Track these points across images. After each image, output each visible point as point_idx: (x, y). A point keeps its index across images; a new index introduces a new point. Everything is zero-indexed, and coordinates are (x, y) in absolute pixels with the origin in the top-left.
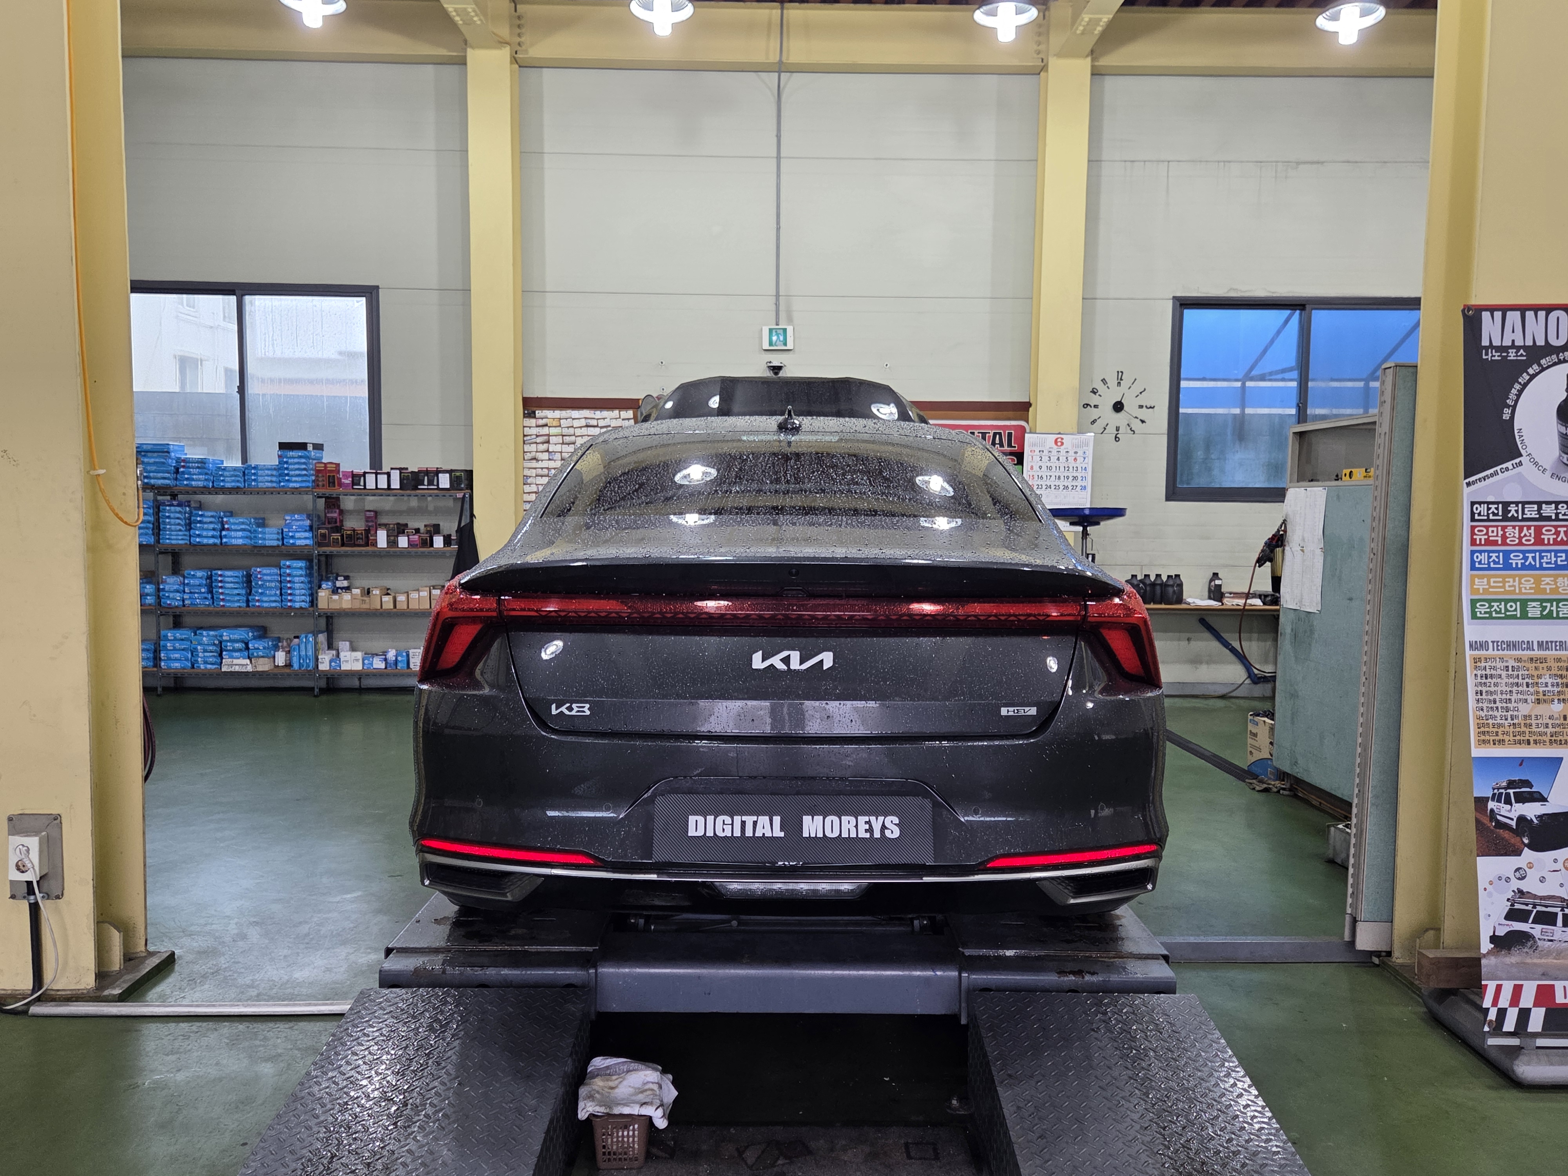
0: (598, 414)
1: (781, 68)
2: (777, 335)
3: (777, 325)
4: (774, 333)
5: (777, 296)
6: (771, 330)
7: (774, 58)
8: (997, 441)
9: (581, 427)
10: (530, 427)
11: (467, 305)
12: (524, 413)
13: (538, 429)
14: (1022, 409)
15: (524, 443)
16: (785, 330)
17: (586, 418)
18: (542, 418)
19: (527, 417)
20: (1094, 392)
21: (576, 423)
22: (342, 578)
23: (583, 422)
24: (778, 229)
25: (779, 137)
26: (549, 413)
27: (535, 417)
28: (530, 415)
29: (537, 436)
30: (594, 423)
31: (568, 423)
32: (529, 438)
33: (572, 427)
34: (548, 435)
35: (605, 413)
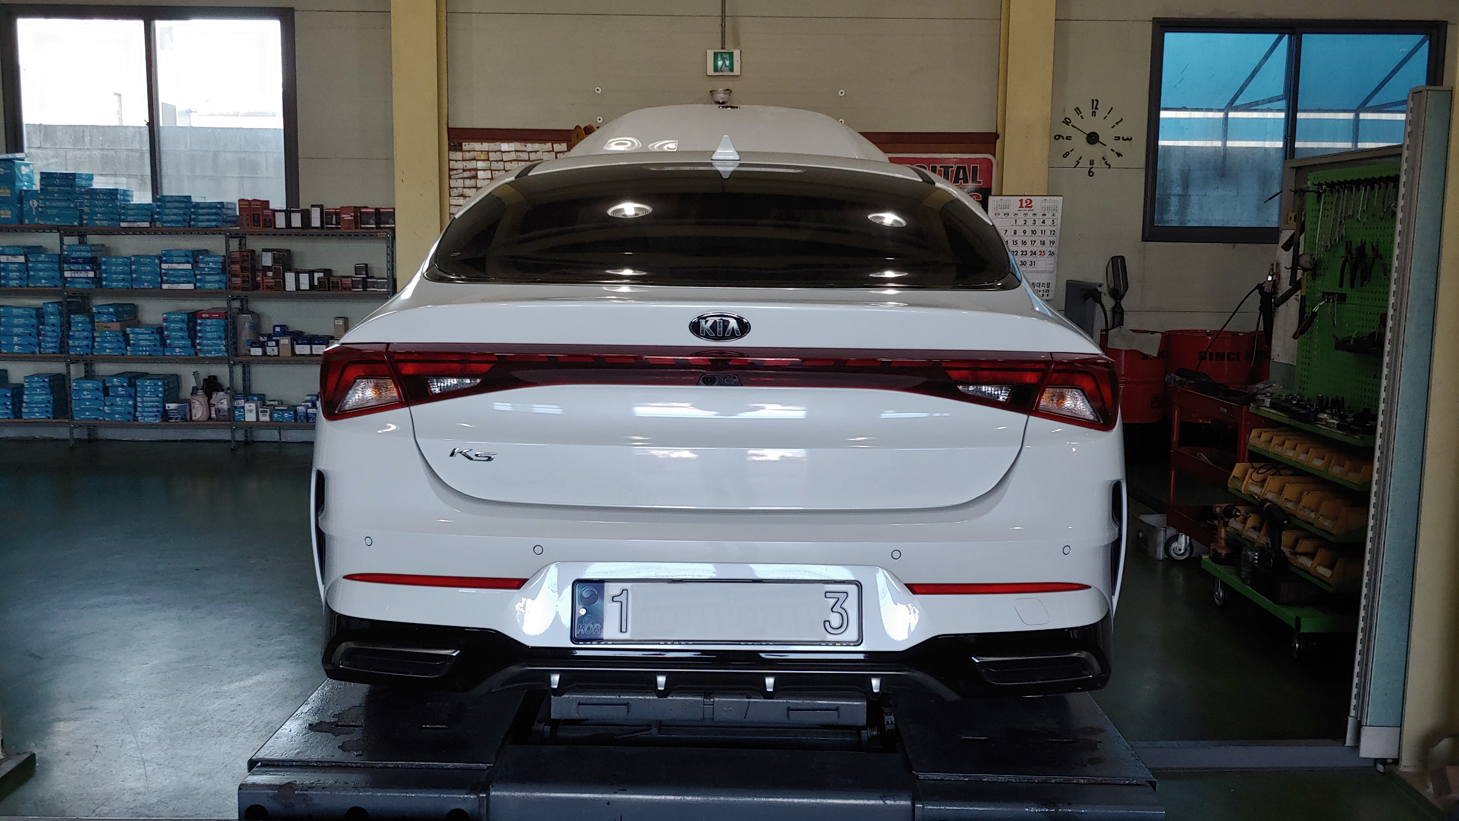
0: (530, 147)
2: (723, 59)
3: (723, 49)
4: (720, 58)
5: (723, 16)
6: (716, 54)
8: (961, 176)
9: (511, 161)
10: (456, 161)
12: (450, 146)
13: (464, 162)
14: (989, 140)
15: (450, 178)
16: (731, 54)
17: (516, 151)
18: (469, 151)
20: (1067, 122)
21: (506, 157)
23: (513, 156)
26: (477, 146)
27: (461, 150)
28: (458, 148)
29: (464, 170)
31: (497, 156)
32: (455, 172)
33: (502, 161)
34: (476, 170)
35: (537, 146)
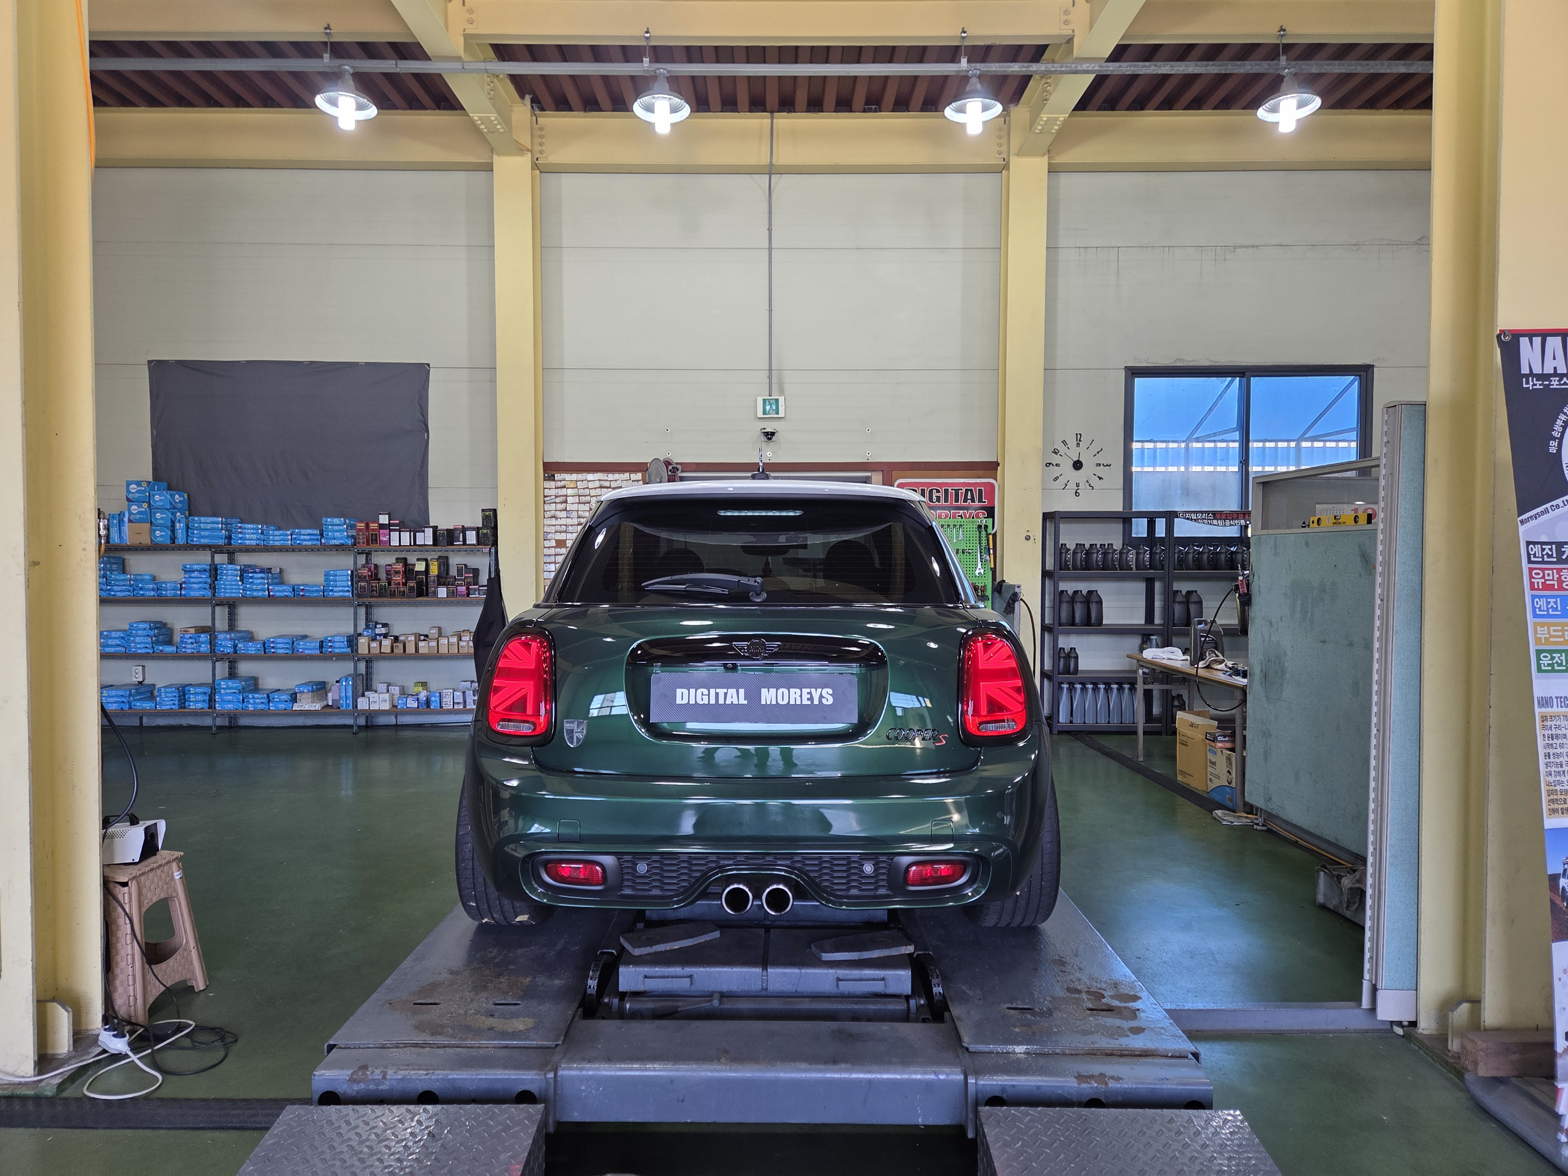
0: (611, 476)
1: (771, 170)
2: (770, 404)
3: (770, 396)
4: (767, 403)
5: (770, 370)
6: (764, 400)
7: (765, 160)
8: (969, 497)
9: (595, 488)
10: (550, 489)
11: (493, 381)
12: (544, 476)
13: (557, 490)
14: (991, 468)
15: (544, 503)
16: (777, 400)
17: (599, 480)
18: (561, 481)
19: (547, 480)
20: (1055, 452)
21: (591, 485)
22: (381, 626)
23: (597, 484)
24: (770, 311)
25: (770, 230)
26: (568, 477)
27: (554, 480)
28: (551, 478)
29: (556, 497)
30: (607, 484)
31: (585, 483)
32: (549, 498)
33: (588, 488)
34: (566, 496)
35: (617, 476)
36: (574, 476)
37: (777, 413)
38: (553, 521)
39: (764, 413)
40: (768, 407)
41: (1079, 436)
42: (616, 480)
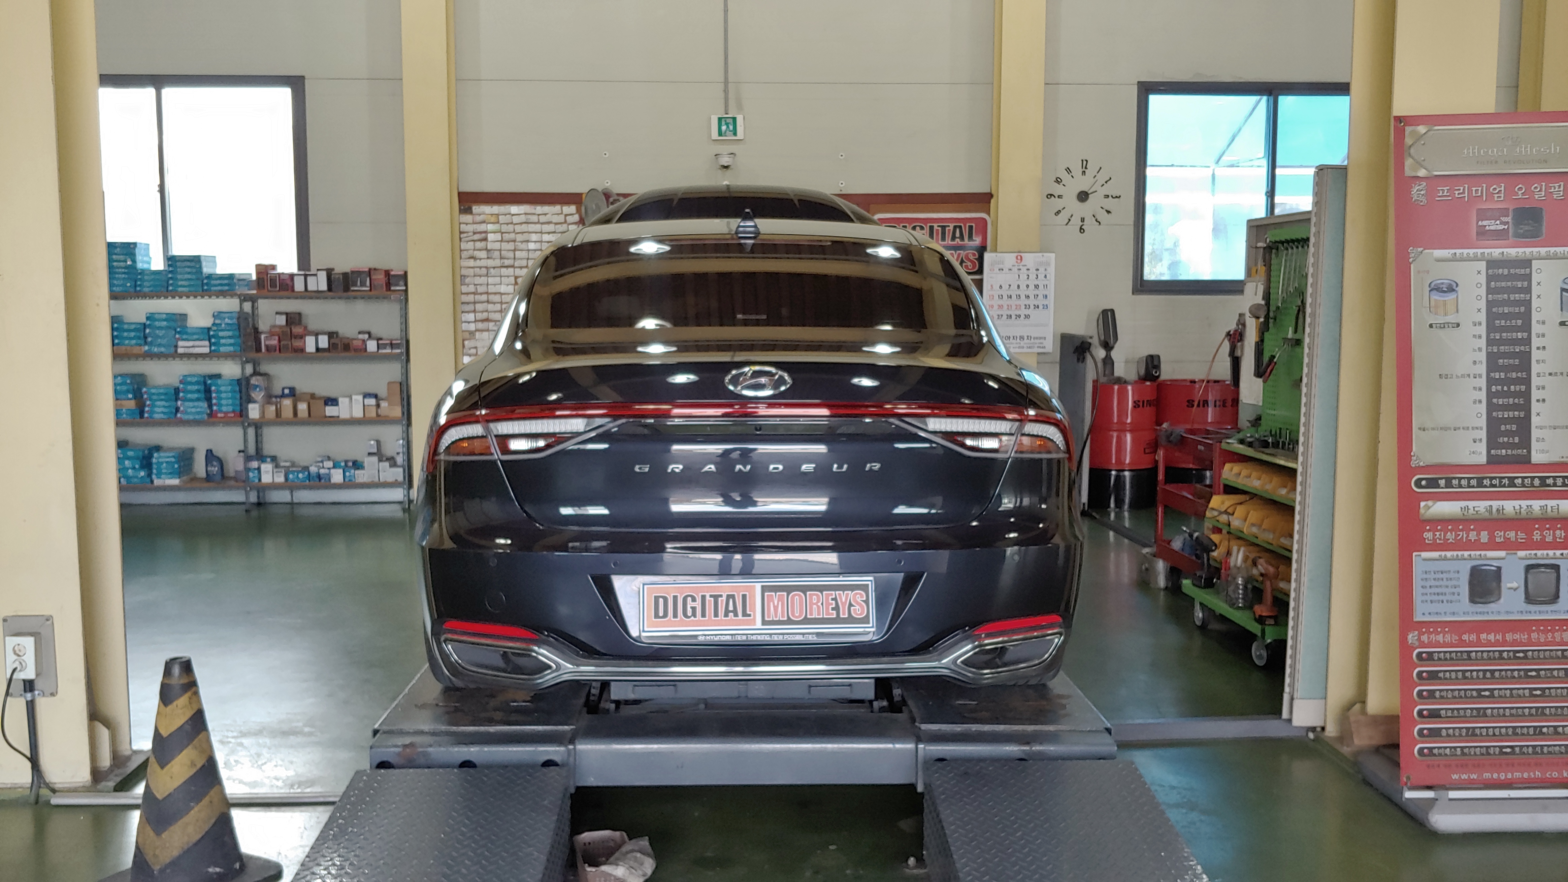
0: (539, 209)
2: (727, 124)
3: (727, 114)
4: (723, 123)
5: (726, 82)
6: (720, 119)
8: (958, 234)
9: (521, 224)
10: (467, 224)
11: (398, 94)
12: (460, 209)
13: (475, 225)
15: (460, 239)
16: (734, 119)
17: (526, 214)
18: (479, 214)
19: (463, 213)
20: (1058, 181)
21: (516, 220)
23: (523, 218)
26: (487, 209)
27: (471, 213)
28: (467, 211)
29: (475, 233)
30: (534, 218)
31: (507, 219)
32: (465, 235)
33: (512, 223)
34: (486, 232)
35: (546, 209)
36: (496, 209)
37: (735, 134)
38: (471, 263)
39: (720, 134)
40: (724, 128)
41: (1085, 163)
42: (545, 214)
